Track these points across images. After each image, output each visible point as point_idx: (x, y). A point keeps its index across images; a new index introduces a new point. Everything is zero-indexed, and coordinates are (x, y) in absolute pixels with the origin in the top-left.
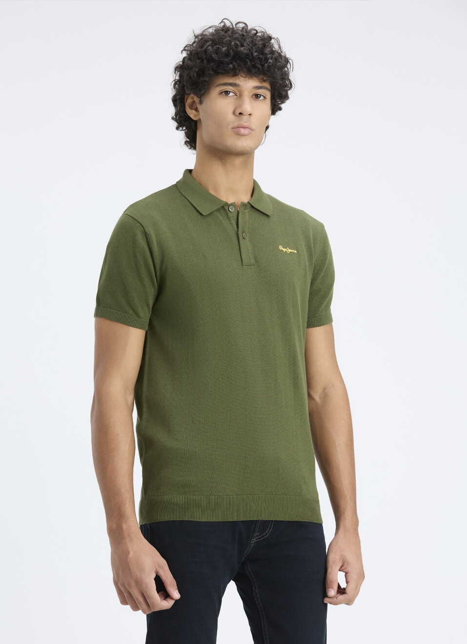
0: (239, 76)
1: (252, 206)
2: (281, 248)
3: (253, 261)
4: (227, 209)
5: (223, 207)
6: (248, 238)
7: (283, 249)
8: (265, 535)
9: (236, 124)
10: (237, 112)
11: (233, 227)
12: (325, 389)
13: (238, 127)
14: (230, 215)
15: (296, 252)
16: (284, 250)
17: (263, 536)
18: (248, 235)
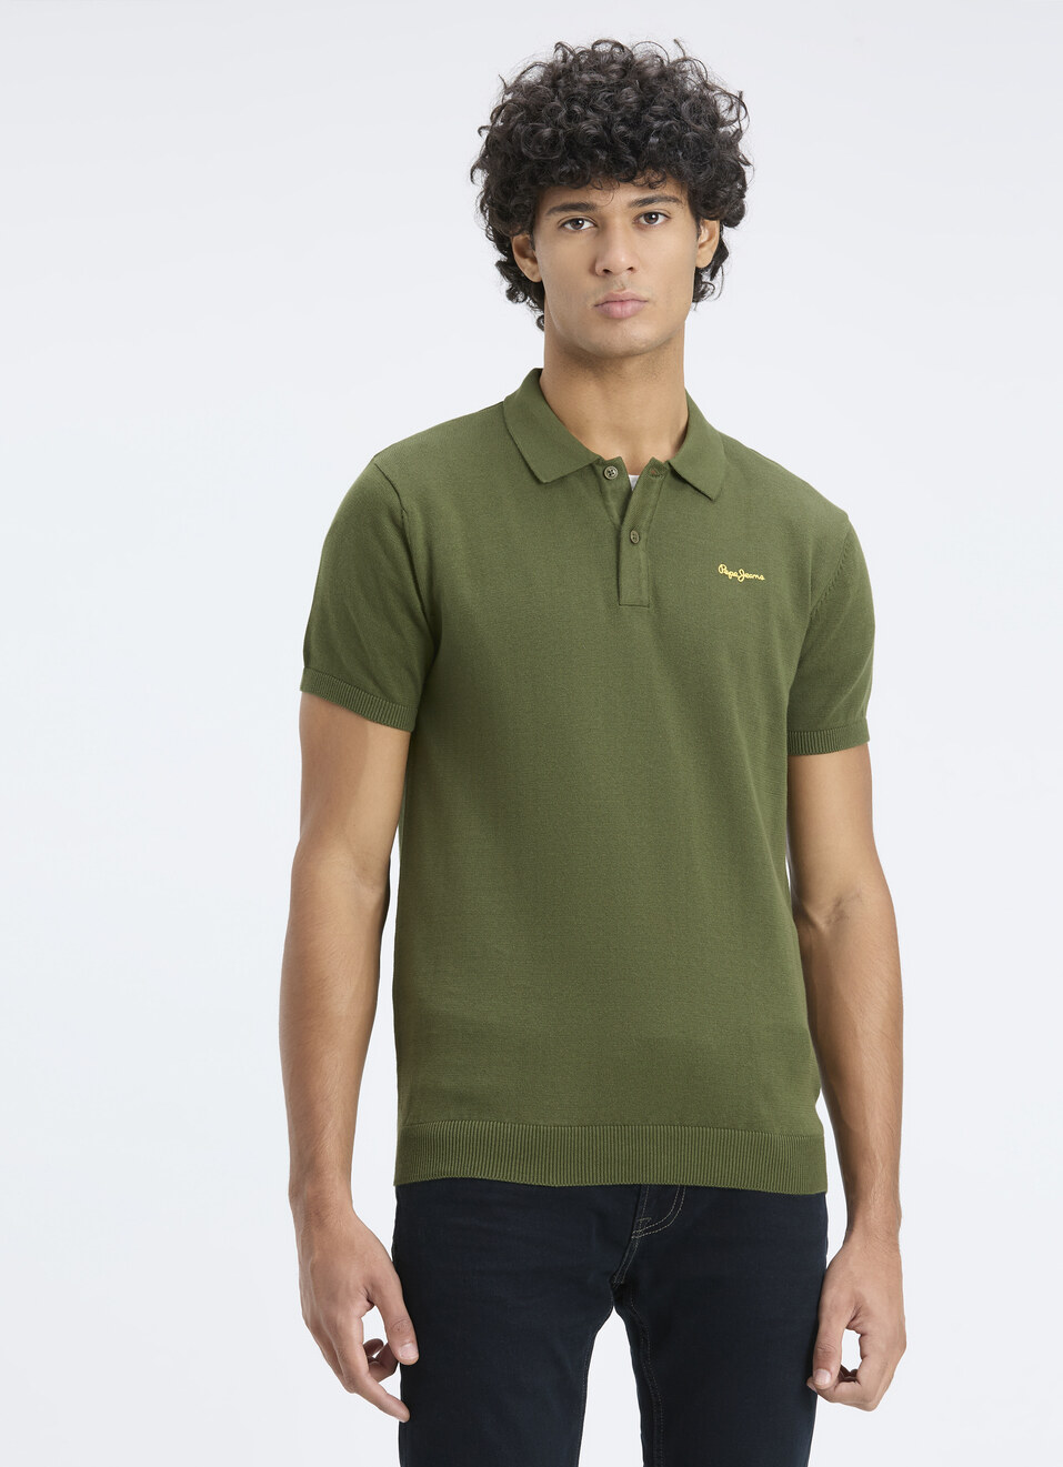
0: (589, 186)
1: (676, 473)
2: (723, 569)
3: (646, 597)
4: (601, 472)
5: (591, 466)
6: (642, 545)
7: (726, 573)
8: (666, 1222)
9: (601, 297)
10: (599, 268)
11: (610, 515)
12: (839, 902)
13: (607, 302)
14: (608, 487)
15: (762, 578)
16: (731, 574)
17: (662, 1225)
18: (644, 536)
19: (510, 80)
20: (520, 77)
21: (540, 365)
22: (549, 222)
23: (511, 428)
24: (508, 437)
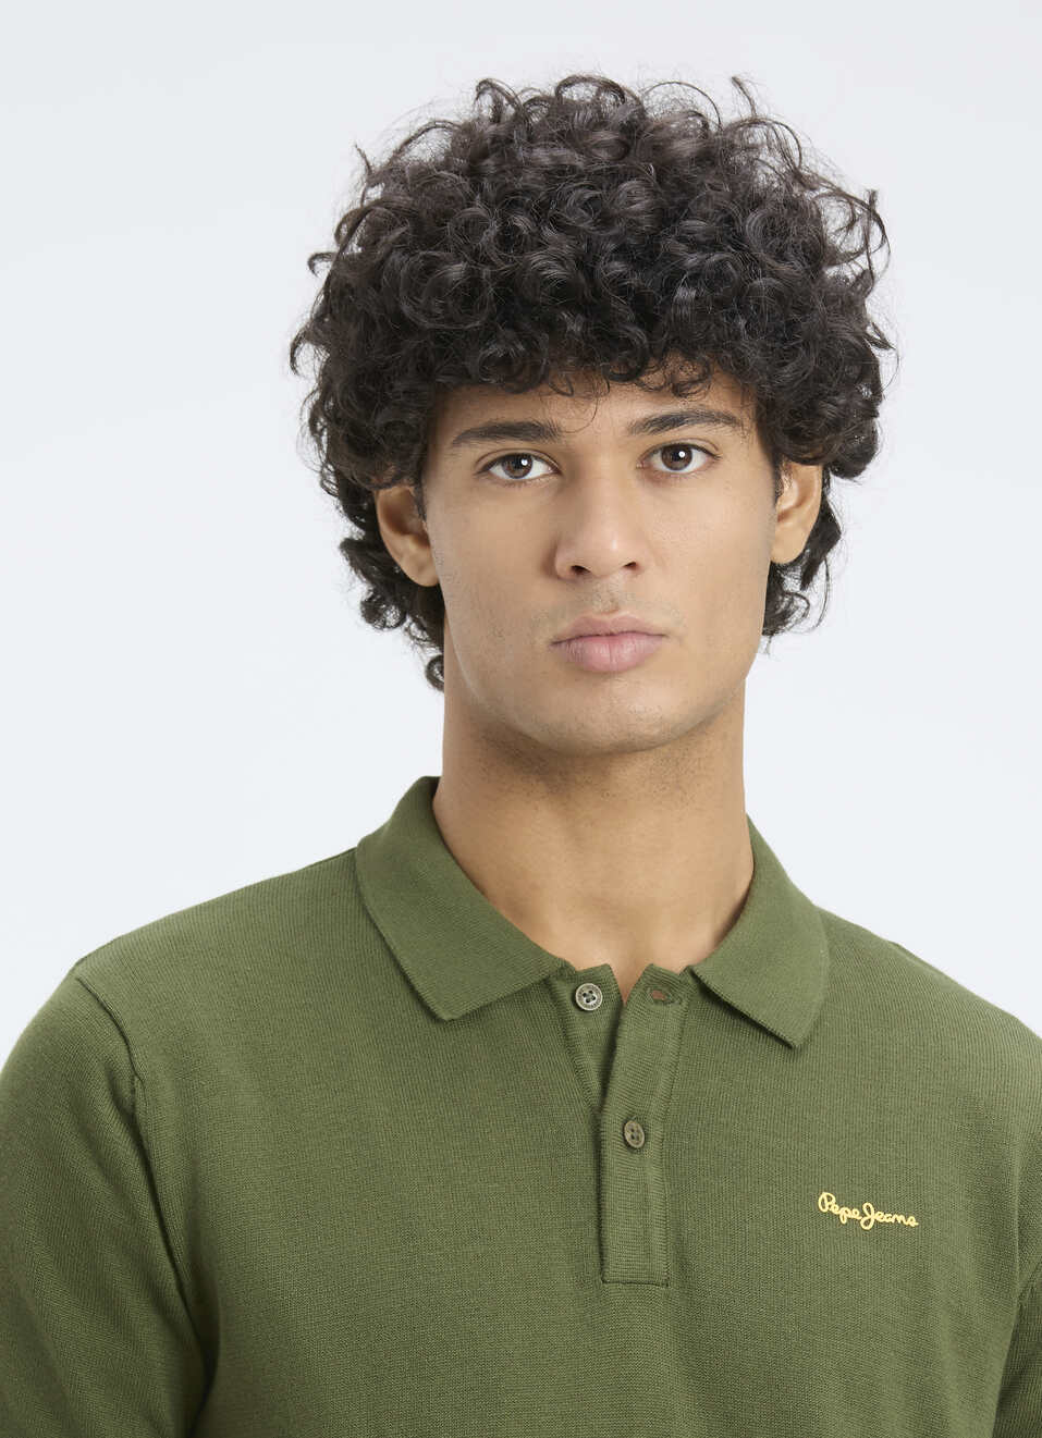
0: (545, 388)
1: (707, 993)
2: (828, 1203)
3: (661, 1263)
4: (567, 996)
5: (546, 983)
6: (652, 1150)
7: (835, 1210)
9: (565, 626)
10: (563, 563)
11: (585, 1088)
13: (580, 637)
14: (581, 1030)
15: (912, 1222)
16: (845, 1214)
18: (656, 1132)
19: (380, 157)
20: (399, 152)
21: (436, 770)
22: (456, 462)
23: (371, 904)
24: (363, 922)
